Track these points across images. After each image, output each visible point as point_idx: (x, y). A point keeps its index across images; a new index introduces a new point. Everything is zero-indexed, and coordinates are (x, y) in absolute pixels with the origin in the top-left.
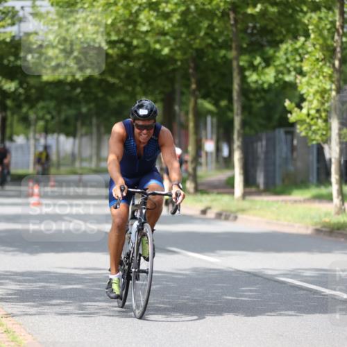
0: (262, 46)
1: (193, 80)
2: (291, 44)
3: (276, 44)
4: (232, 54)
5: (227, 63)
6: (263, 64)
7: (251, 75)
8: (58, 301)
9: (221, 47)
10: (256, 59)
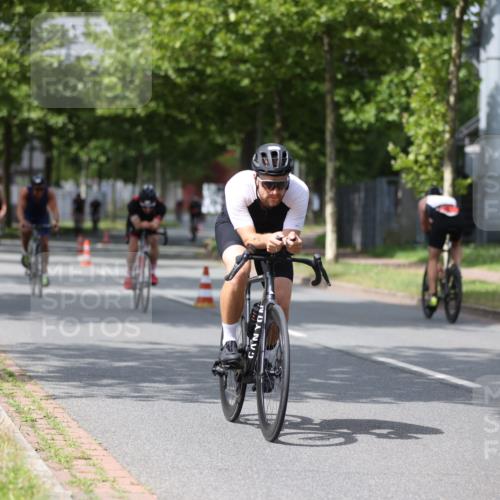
0: (362, 78)
1: (278, 117)
2: (397, 76)
3: (377, 75)
4: (325, 87)
5: (320, 97)
6: (363, 100)
7: (347, 113)
8: (110, 381)
9: (312, 78)
10: (354, 93)
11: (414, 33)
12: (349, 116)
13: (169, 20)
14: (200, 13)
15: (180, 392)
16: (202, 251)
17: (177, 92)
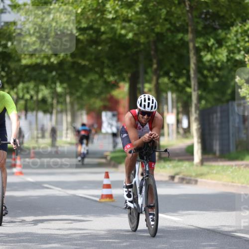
0: (215, 29)
1: (155, 61)
2: (241, 27)
3: (227, 27)
4: (189, 37)
5: (185, 44)
6: (216, 45)
7: (206, 55)
9: (178, 30)
10: (210, 40)
12: (207, 57)
16: (103, 161)
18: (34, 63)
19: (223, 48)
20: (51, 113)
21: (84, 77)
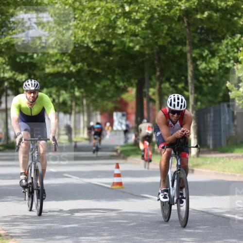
0: (209, 42)
1: (158, 69)
2: (231, 40)
3: (219, 40)
4: (187, 48)
5: (183, 55)
6: (210, 56)
7: (201, 64)
9: (178, 43)
10: (204, 52)
11: (240, 14)
12: (203, 66)
13: (88, 12)
14: (107, 7)
15: (104, 241)
16: (115, 153)
17: (95, 56)
18: (56, 72)
19: (216, 58)
20: (70, 114)
21: (99, 83)
